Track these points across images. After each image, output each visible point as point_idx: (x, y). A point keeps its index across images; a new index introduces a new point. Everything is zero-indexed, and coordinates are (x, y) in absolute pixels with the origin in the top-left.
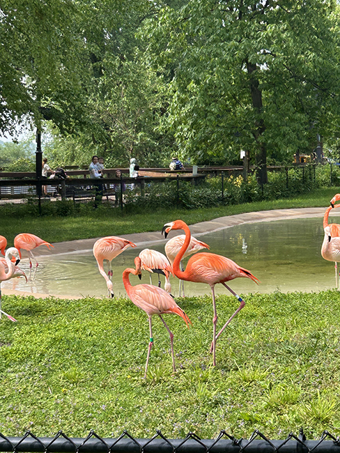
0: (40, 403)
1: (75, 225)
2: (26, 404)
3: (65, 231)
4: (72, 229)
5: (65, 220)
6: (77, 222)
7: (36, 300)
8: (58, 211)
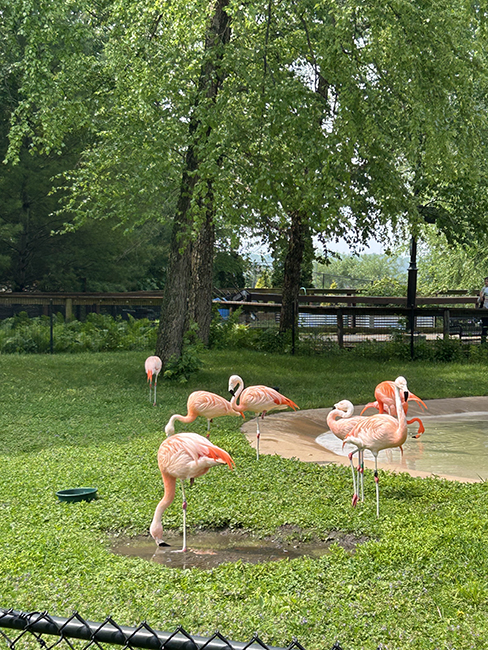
0: (426, 628)
1: (463, 376)
2: (405, 628)
3: (449, 383)
4: (459, 381)
5: (448, 368)
6: (466, 371)
7: (412, 479)
8: (438, 353)
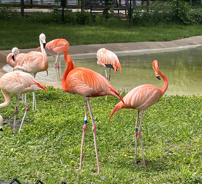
0: (53, 171)
1: (90, 32)
2: (41, 171)
3: (82, 36)
4: (88, 36)
5: (82, 28)
6: (93, 30)
7: (54, 90)
8: (78, 20)
